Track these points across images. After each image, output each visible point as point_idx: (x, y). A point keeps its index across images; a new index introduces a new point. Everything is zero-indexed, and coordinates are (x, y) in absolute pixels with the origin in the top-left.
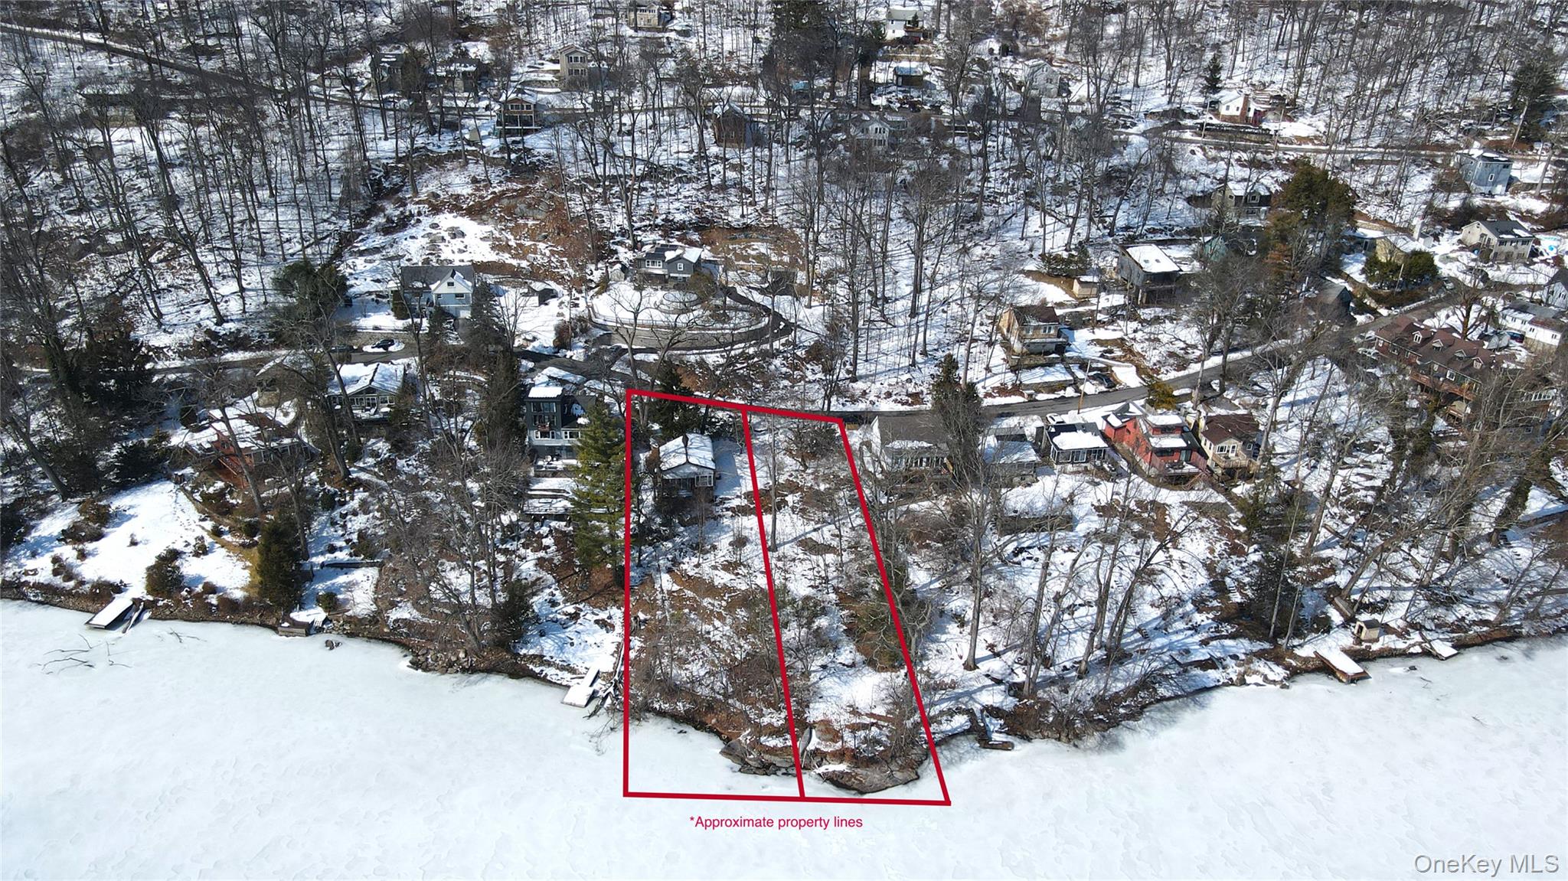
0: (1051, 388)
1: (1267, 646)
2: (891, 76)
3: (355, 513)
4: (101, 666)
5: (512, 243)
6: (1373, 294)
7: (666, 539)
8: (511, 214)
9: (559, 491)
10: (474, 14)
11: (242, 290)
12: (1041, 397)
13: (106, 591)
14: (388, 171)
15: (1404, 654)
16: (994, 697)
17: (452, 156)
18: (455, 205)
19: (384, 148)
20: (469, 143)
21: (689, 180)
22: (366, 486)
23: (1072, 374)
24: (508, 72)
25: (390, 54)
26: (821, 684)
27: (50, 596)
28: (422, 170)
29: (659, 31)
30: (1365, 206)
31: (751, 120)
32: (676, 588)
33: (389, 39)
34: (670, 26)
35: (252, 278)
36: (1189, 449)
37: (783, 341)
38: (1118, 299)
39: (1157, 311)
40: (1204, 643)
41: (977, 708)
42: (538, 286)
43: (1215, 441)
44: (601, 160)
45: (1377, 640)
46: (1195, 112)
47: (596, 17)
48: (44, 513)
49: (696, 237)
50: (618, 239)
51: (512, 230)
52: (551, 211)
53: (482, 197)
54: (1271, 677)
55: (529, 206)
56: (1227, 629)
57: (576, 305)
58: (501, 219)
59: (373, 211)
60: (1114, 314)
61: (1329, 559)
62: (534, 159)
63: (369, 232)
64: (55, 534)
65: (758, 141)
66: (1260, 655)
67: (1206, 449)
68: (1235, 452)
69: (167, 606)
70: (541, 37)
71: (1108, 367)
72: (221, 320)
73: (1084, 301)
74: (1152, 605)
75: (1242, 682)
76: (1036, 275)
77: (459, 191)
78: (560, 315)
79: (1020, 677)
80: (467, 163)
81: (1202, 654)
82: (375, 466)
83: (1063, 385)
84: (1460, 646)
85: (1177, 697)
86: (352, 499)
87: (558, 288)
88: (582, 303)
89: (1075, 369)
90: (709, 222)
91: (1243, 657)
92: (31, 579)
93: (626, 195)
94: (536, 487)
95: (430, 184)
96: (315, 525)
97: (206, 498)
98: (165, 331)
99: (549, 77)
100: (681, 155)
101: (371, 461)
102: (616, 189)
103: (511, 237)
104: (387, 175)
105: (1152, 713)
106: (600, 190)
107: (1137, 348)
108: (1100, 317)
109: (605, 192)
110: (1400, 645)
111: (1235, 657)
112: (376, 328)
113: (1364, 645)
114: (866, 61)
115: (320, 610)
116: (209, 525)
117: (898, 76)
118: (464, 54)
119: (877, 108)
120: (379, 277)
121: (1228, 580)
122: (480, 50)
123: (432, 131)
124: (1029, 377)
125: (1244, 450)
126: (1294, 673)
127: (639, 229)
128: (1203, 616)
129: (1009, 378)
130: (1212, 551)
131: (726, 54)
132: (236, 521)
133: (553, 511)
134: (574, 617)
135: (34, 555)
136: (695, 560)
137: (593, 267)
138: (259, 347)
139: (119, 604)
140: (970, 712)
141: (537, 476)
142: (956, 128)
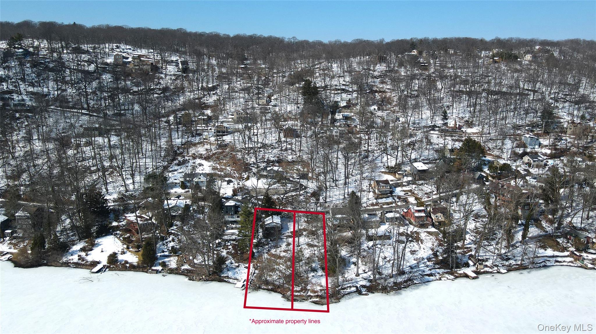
0: (388, 204)
1: (449, 270)
2: (341, 117)
3: (170, 242)
4: (95, 282)
5: (219, 167)
6: (491, 176)
7: (266, 245)
8: (218, 159)
9: (233, 233)
10: (206, 102)
11: (134, 182)
12: (384, 206)
13: (94, 264)
14: (179, 148)
15: (491, 273)
16: (364, 283)
17: (199, 143)
18: (201, 157)
19: (178, 141)
20: (205, 139)
21: (275, 148)
22: (174, 234)
23: (395, 200)
24: (217, 118)
25: (179, 114)
26: (312, 280)
27: (77, 265)
28: (190, 147)
29: (266, 105)
30: (493, 152)
31: (295, 130)
32: (269, 257)
33: (179, 110)
34: (270, 104)
35: (137, 178)
36: (427, 216)
37: (304, 191)
38: (410, 179)
39: (423, 182)
40: (430, 270)
41: (358, 286)
42: (227, 179)
43: (434, 214)
44: (247, 143)
45: (483, 269)
46: (439, 126)
47: (246, 102)
48: (74, 245)
49: (277, 165)
50: (253, 165)
51: (218, 164)
52: (231, 158)
53: (209, 154)
54: (449, 278)
55: (224, 156)
56: (437, 266)
57: (239, 184)
58: (215, 160)
59: (174, 159)
60: (409, 183)
61: (470, 247)
62: (226, 143)
63: (173, 165)
64: (78, 249)
65: (298, 136)
66: (447, 273)
67: (432, 217)
68: (440, 217)
69: (113, 267)
70: (228, 108)
71: (407, 198)
72: (127, 191)
73: (399, 179)
74: (414, 260)
75: (440, 279)
76: (385, 173)
77: (202, 153)
78: (234, 187)
79: (372, 277)
80: (204, 145)
81: (429, 272)
82: (176, 229)
83: (391, 203)
84: (509, 271)
85: (420, 283)
86: (169, 238)
87: (233, 180)
88: (241, 183)
89: (396, 198)
90: (281, 160)
91: (441, 273)
92: (72, 261)
93: (255, 153)
94: (227, 232)
95: (192, 151)
96: (158, 245)
97: (124, 239)
98: (109, 195)
99: (230, 120)
100: (273, 141)
101: (175, 227)
102: (252, 151)
103: (218, 165)
104: (178, 149)
105: (412, 287)
106: (247, 151)
107: (416, 192)
108: (404, 184)
109: (248, 152)
110: (490, 270)
111: (439, 273)
112: (176, 192)
113: (479, 270)
114: (333, 113)
115: (160, 267)
116: (125, 246)
117: (343, 117)
118: (204, 113)
119: (337, 126)
120: (176, 178)
121: (438, 253)
122: (209, 112)
123: (193, 136)
124: (380, 201)
125: (444, 217)
126: (456, 277)
127: (259, 162)
128: (430, 263)
129: (375, 201)
130: (433, 245)
131: (288, 112)
132: (134, 244)
133: (232, 238)
134: (238, 266)
135: (72, 255)
136: (275, 250)
137: (244, 174)
138: (138, 199)
139: (99, 267)
140: (357, 287)
141: (227, 229)
142: (361, 131)
